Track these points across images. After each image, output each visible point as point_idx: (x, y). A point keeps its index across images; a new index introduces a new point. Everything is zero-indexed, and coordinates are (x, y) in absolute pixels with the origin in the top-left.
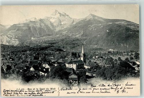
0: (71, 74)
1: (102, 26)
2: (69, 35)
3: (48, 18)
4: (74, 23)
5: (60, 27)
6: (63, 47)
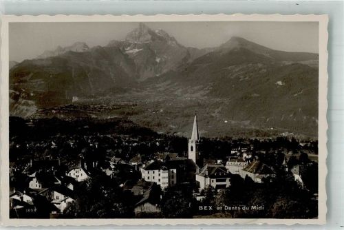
0: (142, 201)
1: (265, 70)
2: (175, 91)
3: (120, 44)
4: (190, 61)
5: (151, 70)
6: (159, 125)
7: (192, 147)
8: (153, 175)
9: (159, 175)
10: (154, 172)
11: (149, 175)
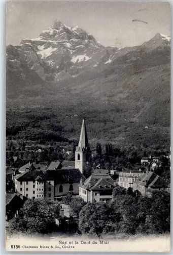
7: (79, 156)
8: (26, 186)
9: (34, 186)
10: (27, 184)
11: (22, 186)
